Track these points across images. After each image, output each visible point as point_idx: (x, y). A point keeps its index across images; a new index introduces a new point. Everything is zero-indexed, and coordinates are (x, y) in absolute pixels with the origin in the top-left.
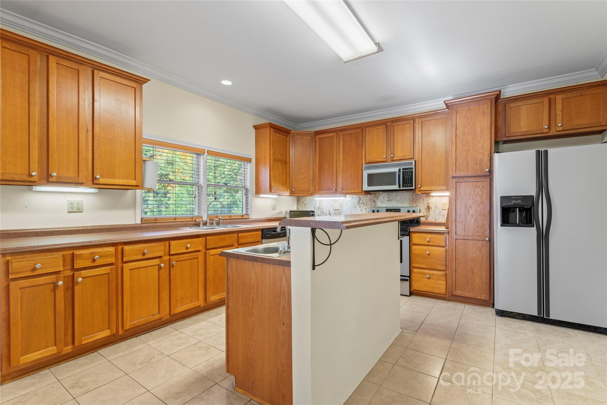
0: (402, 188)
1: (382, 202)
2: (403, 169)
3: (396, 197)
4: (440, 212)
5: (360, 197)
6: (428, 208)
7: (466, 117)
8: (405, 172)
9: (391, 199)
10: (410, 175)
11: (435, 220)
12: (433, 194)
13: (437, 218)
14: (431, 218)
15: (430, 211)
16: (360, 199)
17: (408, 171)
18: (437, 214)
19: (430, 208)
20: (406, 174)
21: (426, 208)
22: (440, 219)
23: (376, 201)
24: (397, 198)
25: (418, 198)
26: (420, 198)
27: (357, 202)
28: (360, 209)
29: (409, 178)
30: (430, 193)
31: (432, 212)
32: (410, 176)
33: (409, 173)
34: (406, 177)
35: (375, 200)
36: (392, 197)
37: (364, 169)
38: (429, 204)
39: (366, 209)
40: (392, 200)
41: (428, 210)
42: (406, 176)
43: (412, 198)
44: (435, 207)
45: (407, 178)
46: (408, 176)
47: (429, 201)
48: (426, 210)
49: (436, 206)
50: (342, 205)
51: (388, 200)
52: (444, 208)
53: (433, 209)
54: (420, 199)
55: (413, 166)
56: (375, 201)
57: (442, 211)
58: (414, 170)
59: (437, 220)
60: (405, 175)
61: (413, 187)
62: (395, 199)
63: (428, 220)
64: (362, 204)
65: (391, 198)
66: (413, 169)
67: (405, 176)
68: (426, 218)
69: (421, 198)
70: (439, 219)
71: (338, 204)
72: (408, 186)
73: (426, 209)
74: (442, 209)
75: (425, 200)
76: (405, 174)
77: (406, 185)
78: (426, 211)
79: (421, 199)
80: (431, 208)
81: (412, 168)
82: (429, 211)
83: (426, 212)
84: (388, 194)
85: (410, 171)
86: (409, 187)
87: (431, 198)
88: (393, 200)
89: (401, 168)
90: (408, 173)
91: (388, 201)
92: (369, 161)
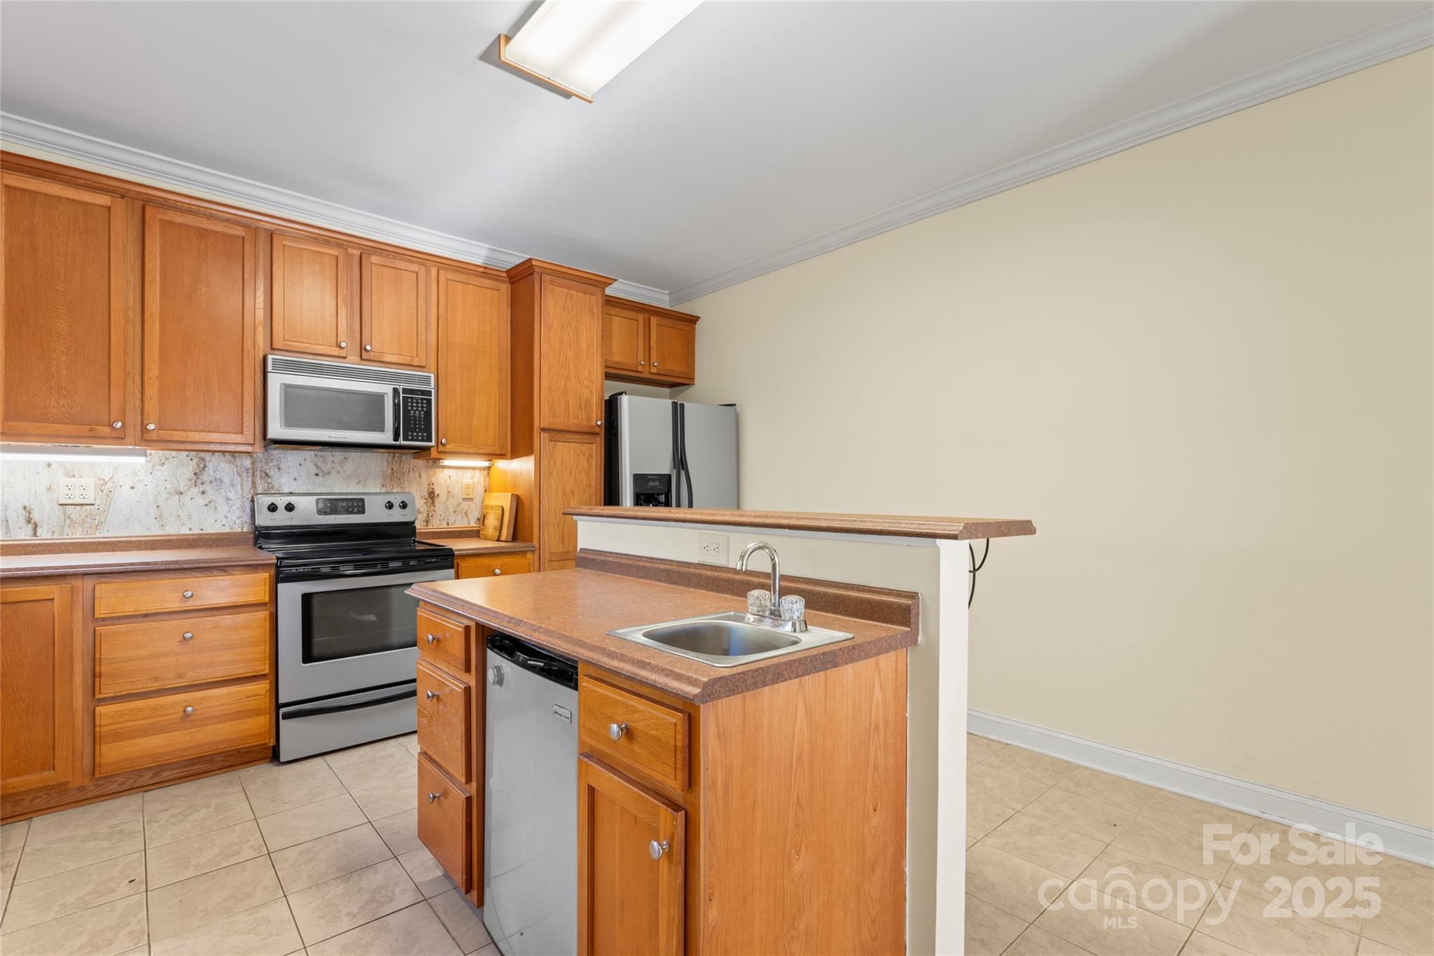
0: (402, 442)
1: (295, 479)
2: (405, 391)
3: (342, 464)
4: (459, 504)
5: (203, 459)
6: (432, 495)
7: (564, 308)
8: (409, 400)
9: (326, 470)
10: (425, 409)
11: (448, 525)
12: (446, 462)
13: (452, 520)
14: (438, 522)
15: (436, 504)
16: (202, 466)
17: (417, 399)
18: (451, 509)
19: (436, 494)
20: (412, 406)
21: (427, 497)
22: (457, 522)
23: (270, 474)
24: (344, 467)
25: (406, 471)
26: (411, 470)
27: (191, 475)
28: (200, 500)
29: (420, 418)
30: (442, 459)
31: (439, 504)
32: (425, 412)
33: (422, 403)
34: (412, 412)
35: (268, 471)
36: (330, 465)
37: (270, 368)
38: (434, 487)
39: (228, 499)
40: (329, 473)
41: (431, 501)
42: (412, 409)
43: (390, 471)
44: (448, 494)
45: (416, 415)
46: (417, 412)
47: (433, 480)
48: (425, 501)
49: (449, 492)
50: (109, 485)
51: (316, 472)
52: (467, 497)
53: (443, 497)
54: (412, 473)
55: (432, 387)
56: (267, 475)
57: (463, 502)
58: (433, 398)
59: (452, 524)
60: (410, 408)
61: (431, 441)
62: (340, 469)
63: (430, 526)
64: (211, 482)
65: (326, 468)
66: (431, 396)
67: (410, 411)
68: (427, 521)
69: (413, 469)
70: (455, 522)
71: (90, 482)
72: (420, 438)
73: (425, 498)
74: (464, 499)
75: (423, 475)
76: (410, 404)
77: (412, 436)
78: (426, 503)
79: (414, 472)
80: (438, 495)
81: (429, 393)
82: (433, 503)
83: (425, 507)
84: (316, 456)
85: (422, 399)
86: (422, 440)
87: (438, 471)
88: (334, 473)
89: (398, 387)
90: (417, 403)
91: (317, 475)
92: (284, 345)
